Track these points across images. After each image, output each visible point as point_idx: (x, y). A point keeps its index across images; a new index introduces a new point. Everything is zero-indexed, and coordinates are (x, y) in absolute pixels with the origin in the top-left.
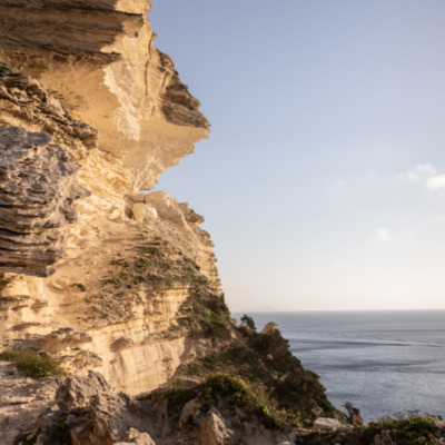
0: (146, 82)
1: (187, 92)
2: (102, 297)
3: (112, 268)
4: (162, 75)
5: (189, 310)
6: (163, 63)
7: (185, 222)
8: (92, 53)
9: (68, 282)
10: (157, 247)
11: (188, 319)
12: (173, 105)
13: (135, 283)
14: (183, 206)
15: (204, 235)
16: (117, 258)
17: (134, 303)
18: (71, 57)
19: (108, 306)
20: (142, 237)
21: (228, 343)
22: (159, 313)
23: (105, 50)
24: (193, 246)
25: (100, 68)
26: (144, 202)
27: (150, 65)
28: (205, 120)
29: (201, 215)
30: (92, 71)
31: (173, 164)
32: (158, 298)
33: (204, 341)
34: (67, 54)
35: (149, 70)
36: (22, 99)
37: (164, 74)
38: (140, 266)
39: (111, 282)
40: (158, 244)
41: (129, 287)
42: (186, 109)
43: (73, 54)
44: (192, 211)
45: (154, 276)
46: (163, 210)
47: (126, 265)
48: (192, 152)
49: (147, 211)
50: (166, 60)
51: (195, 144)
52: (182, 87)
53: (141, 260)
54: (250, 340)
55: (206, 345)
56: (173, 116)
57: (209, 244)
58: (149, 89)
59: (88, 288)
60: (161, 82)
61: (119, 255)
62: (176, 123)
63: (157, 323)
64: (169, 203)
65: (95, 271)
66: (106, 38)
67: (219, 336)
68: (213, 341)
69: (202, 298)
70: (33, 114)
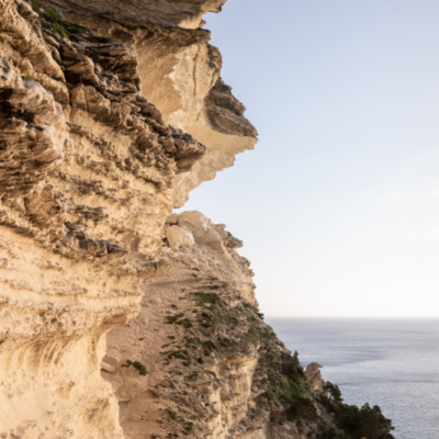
0: (195, 79)
1: (230, 93)
2: (172, 386)
3: (171, 329)
4: (211, 72)
5: (264, 381)
6: (212, 58)
7: (224, 248)
8: (170, 29)
9: (119, 358)
10: (217, 292)
11: (265, 395)
12: (219, 108)
13: (207, 354)
14: (220, 228)
15: (245, 262)
16: (173, 312)
17: (210, 388)
18: (139, 32)
19: (183, 401)
20: (195, 278)
21: (315, 425)
22: (237, 394)
23: (184, 25)
24: (236, 279)
25: (174, 52)
26: (177, 224)
27: (199, 59)
28: (253, 128)
29: (240, 239)
30: (161, 55)
31: (209, 179)
32: (233, 372)
33: (287, 426)
34: (135, 28)
35: (198, 64)
36: (113, 87)
37: (213, 70)
38: (206, 326)
39: (176, 355)
40: (216, 287)
41: (200, 361)
42: (233, 115)
43: (143, 28)
44: (229, 234)
45: (226, 340)
46: (200, 234)
47: (187, 324)
48: (232, 165)
49: (185, 236)
50: (215, 54)
51: (236, 156)
52: (226, 89)
53: (204, 315)
54: (336, 417)
55: (291, 432)
56: (218, 122)
57: (250, 273)
58: (198, 88)
59: (148, 368)
60: (210, 79)
61: (173, 306)
62: (222, 131)
63: (235, 409)
64: (205, 226)
65: (149, 336)
66: (187, 7)
67: (305, 417)
68: (299, 424)
69: (275, 360)
70: (129, 117)
